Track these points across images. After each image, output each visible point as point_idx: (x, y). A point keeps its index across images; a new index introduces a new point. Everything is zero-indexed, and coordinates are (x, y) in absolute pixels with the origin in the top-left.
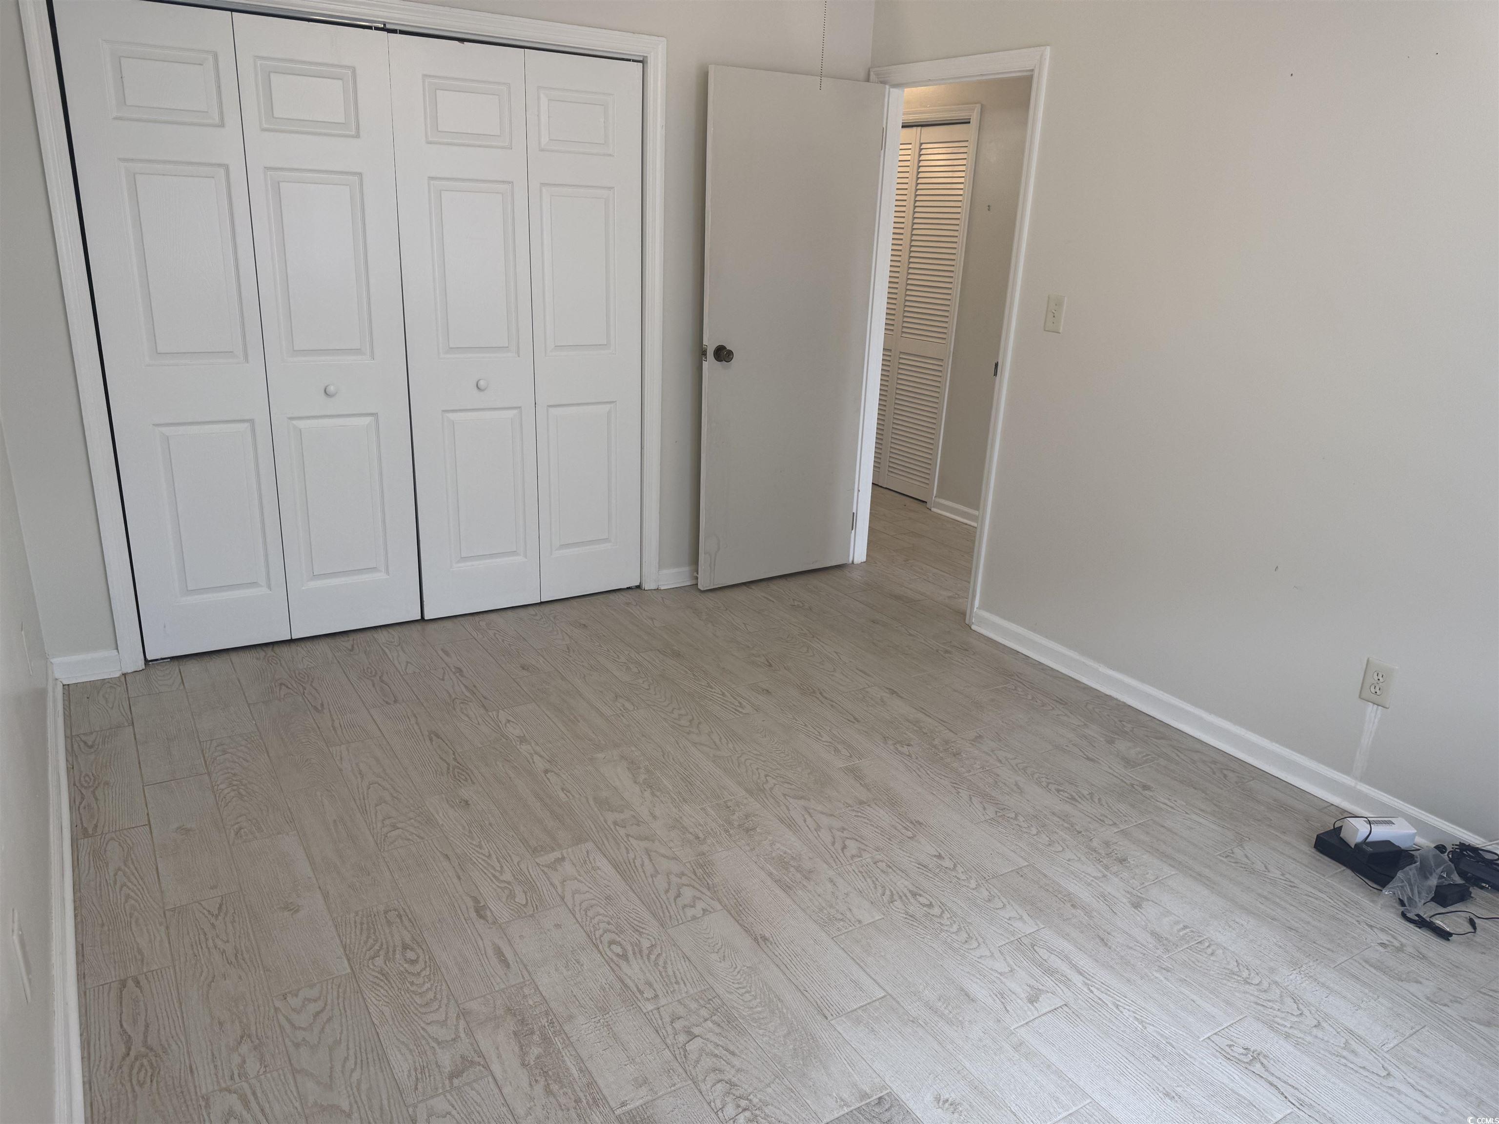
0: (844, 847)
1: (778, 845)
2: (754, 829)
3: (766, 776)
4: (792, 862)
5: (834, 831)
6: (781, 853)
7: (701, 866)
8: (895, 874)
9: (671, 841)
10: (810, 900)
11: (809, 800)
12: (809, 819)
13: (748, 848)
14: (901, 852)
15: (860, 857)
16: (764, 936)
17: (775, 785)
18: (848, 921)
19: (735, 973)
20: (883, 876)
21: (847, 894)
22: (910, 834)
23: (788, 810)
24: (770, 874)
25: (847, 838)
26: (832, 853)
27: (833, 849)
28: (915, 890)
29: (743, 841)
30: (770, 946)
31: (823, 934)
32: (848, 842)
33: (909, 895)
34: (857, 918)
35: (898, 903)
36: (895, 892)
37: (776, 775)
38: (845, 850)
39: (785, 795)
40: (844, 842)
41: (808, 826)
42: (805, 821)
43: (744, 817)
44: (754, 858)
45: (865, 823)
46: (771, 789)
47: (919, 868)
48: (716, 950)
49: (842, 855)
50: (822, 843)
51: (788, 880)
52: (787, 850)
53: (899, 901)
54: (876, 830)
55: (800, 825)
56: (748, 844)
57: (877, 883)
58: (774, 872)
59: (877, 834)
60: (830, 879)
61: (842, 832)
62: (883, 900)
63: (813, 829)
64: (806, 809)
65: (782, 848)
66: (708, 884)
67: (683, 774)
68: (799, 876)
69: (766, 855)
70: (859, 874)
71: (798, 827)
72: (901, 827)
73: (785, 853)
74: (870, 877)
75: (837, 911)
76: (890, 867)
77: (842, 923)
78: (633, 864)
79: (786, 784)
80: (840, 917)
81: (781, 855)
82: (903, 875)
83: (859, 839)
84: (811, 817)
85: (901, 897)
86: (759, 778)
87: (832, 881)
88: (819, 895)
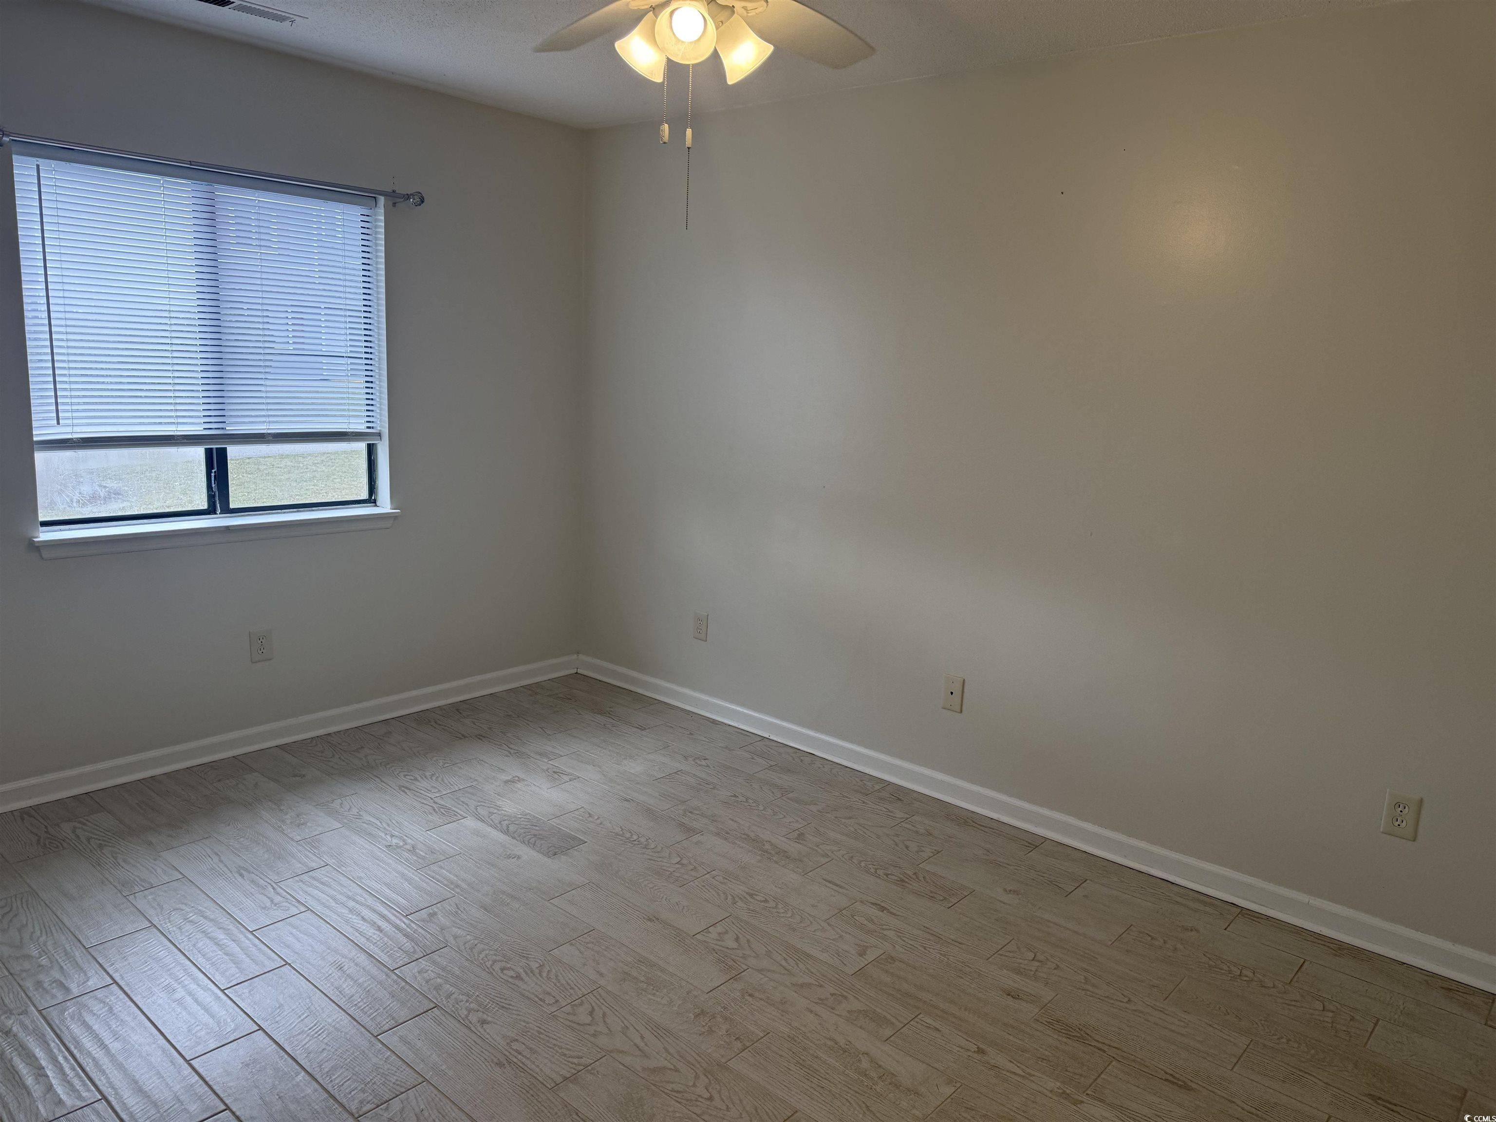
0: (591, 1013)
1: (664, 1001)
2: (697, 1016)
3: (711, 1098)
4: (645, 986)
5: (606, 1031)
6: (657, 993)
7: (731, 967)
8: (536, 993)
9: (775, 988)
10: (618, 955)
11: (644, 1069)
12: (638, 1041)
13: (695, 993)
14: (527, 1020)
15: (574, 1005)
16: (651, 922)
17: (694, 1085)
18: (583, 943)
19: (665, 896)
20: (548, 989)
21: (584, 965)
22: (515, 1046)
23: (665, 1048)
24: (663, 970)
25: (589, 1025)
26: (604, 1003)
27: (604, 1008)
28: (517, 982)
29: (703, 999)
30: (645, 916)
31: (603, 931)
32: (588, 1020)
33: (523, 975)
34: (574, 947)
35: (534, 965)
36: (538, 976)
37: (699, 1103)
38: (590, 1009)
39: (676, 1071)
40: (593, 1018)
41: (638, 1031)
42: (642, 1037)
43: (713, 1029)
44: (684, 983)
45: (570, 1050)
46: (697, 1077)
47: (509, 1005)
48: (685, 908)
49: (593, 1004)
50: (616, 1013)
51: (643, 968)
52: (653, 998)
53: (534, 968)
54: (555, 1042)
55: (647, 1031)
56: (696, 997)
57: (555, 981)
58: (659, 974)
59: (555, 1037)
60: (603, 976)
61: (595, 1031)
62: (549, 966)
63: (631, 1028)
64: (645, 1056)
65: (659, 1000)
66: (717, 953)
67: (820, 1078)
68: (634, 973)
69: (673, 989)
70: (574, 986)
71: (648, 1027)
72: (524, 1053)
73: (654, 995)
74: (562, 985)
75: (593, 950)
76: (541, 999)
77: (587, 941)
78: (796, 960)
79: (680, 1089)
80: (590, 945)
81: (658, 991)
82: (527, 994)
83: (575, 1026)
84: (635, 1045)
85: (532, 972)
86: (719, 1092)
87: (600, 974)
88: (611, 959)
